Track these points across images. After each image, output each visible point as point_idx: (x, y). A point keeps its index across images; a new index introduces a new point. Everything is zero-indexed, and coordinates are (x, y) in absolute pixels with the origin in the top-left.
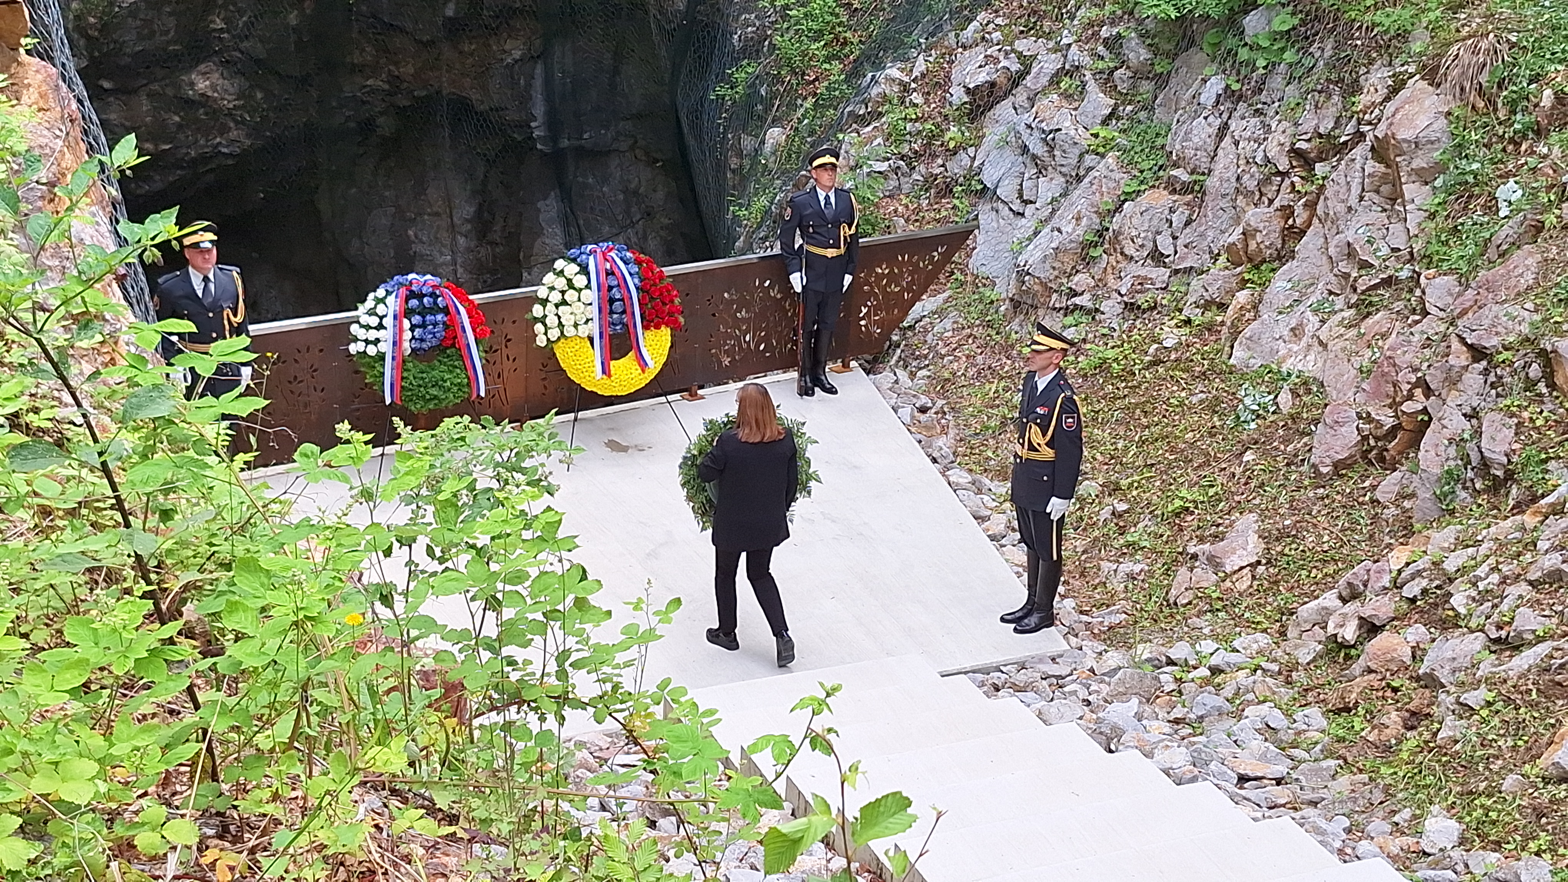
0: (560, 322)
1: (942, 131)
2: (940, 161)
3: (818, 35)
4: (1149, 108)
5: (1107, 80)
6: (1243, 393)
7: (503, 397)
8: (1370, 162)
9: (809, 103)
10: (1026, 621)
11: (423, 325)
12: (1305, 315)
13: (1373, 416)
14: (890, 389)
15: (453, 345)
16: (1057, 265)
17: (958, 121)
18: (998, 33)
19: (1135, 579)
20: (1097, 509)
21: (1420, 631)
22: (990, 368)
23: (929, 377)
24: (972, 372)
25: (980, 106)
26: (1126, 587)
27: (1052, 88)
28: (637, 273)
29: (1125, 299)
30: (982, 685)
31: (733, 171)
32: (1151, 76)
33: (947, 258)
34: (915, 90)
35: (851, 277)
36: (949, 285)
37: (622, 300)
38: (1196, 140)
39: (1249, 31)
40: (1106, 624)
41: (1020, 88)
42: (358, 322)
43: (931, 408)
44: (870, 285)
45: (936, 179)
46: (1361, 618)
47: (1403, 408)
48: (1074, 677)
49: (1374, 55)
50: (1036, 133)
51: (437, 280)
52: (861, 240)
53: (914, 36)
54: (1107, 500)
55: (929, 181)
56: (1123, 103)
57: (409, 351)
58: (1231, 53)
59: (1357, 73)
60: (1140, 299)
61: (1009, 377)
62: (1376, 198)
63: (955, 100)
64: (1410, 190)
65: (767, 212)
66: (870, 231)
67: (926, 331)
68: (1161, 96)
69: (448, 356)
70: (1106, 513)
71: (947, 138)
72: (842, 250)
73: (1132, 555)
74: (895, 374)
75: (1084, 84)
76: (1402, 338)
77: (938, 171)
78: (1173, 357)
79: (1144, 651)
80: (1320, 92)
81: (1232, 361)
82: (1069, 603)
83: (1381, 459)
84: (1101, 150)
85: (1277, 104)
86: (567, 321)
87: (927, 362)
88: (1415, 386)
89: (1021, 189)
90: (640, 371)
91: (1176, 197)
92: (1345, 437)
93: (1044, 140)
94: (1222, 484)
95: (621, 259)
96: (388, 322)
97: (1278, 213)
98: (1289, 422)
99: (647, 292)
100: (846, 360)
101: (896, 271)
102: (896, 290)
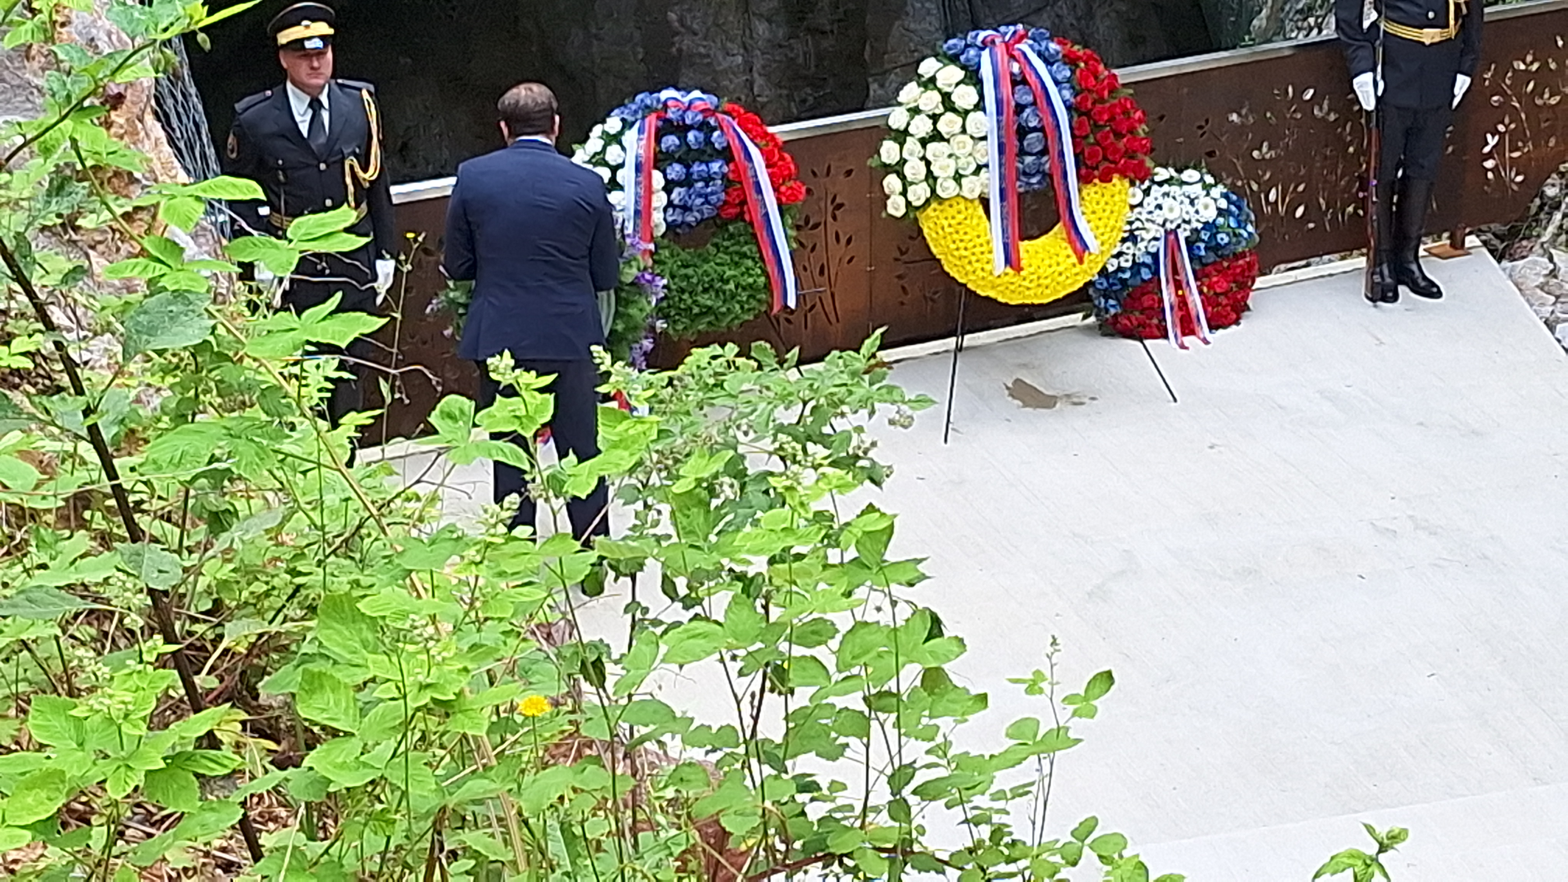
0: (929, 173)
7: (829, 308)
11: (687, 182)
14: (1541, 287)
15: (740, 216)
28: (1069, 80)
35: (1468, 80)
37: (1042, 129)
44: (1503, 94)
51: (711, 100)
52: (1487, 10)
57: (663, 228)
69: (731, 236)
72: (1452, 30)
74: (1551, 259)
86: (943, 169)
90: (1074, 259)
95: (1040, 55)
96: (626, 176)
99: (1088, 114)
100: (1459, 234)
101: (1553, 66)
102: (1553, 101)
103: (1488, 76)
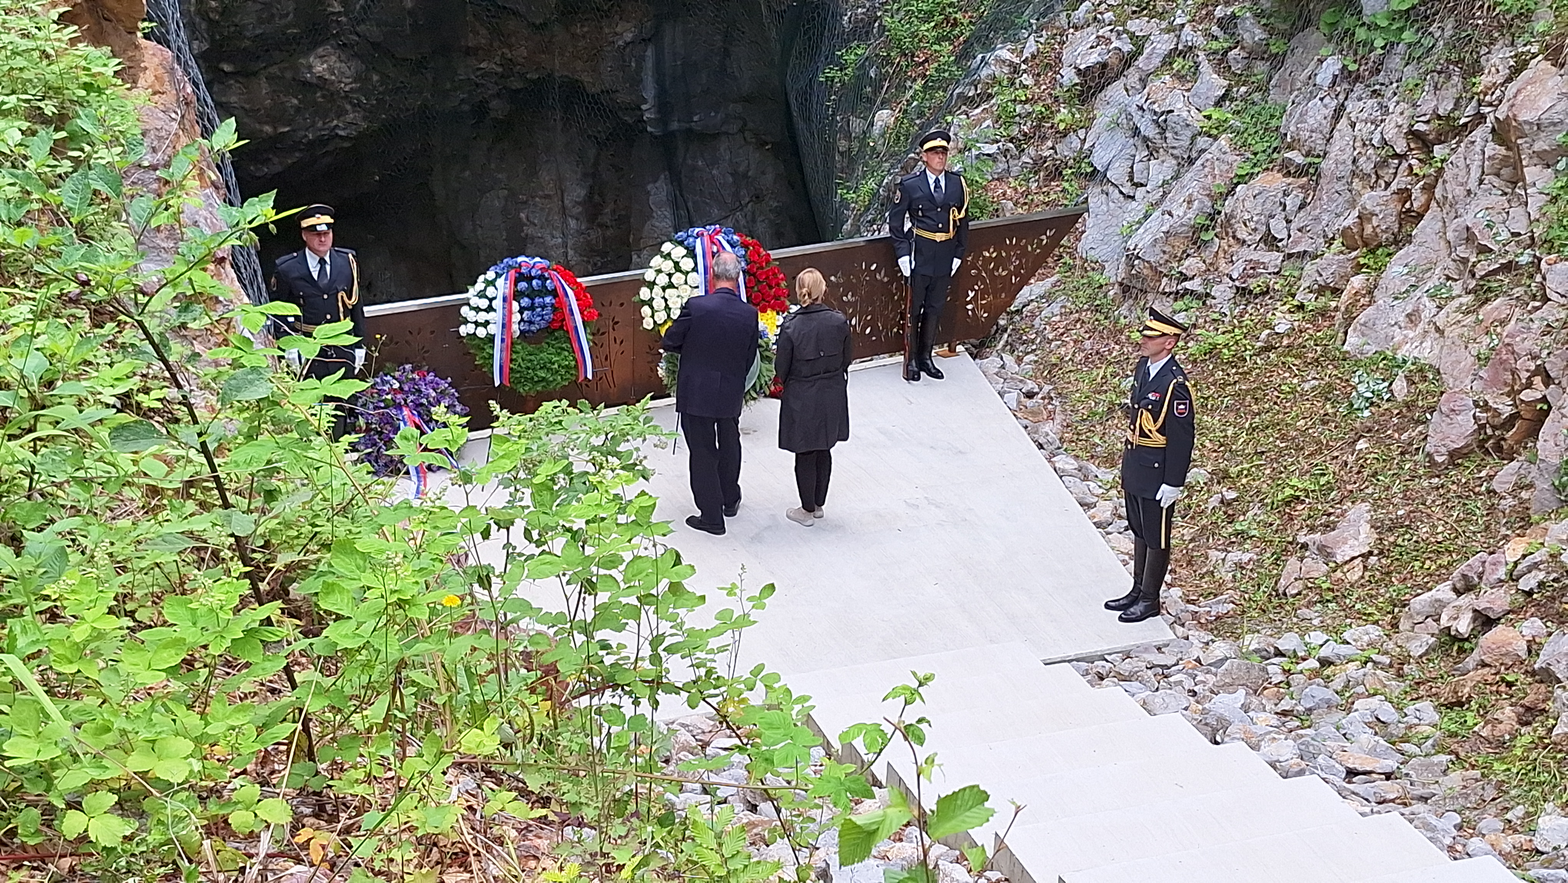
0: (667, 305)
1: (1052, 113)
2: (1049, 144)
3: (929, 16)
4: (1263, 88)
5: (1221, 61)
6: (1357, 380)
7: (610, 379)
8: (1491, 145)
9: (918, 85)
10: (1132, 610)
11: (532, 308)
12: (1422, 300)
13: (1491, 404)
14: (997, 374)
15: (561, 328)
16: (1167, 248)
17: (1069, 103)
18: (1110, 13)
19: (1243, 568)
20: (1206, 497)
21: (1536, 625)
22: (1097, 353)
23: (1036, 362)
24: (1080, 357)
25: (1091, 87)
26: (1234, 576)
27: (1164, 68)
28: (744, 256)
29: (1237, 283)
30: (1086, 673)
31: (841, 154)
32: (1266, 56)
33: (1055, 242)
34: (1025, 71)
35: (960, 261)
36: (1057, 269)
38: (1311, 121)
39: (1367, 11)
40: (1213, 613)
41: (1132, 69)
42: (469, 304)
43: (1037, 393)
44: (978, 269)
45: (1045, 162)
46: (1475, 611)
47: (1522, 396)
48: (1180, 667)
49: (1496, 35)
50: (1148, 116)
51: (545, 263)
52: (969, 224)
53: (1025, 17)
54: (1216, 488)
55: (1038, 163)
56: (1237, 84)
57: (518, 333)
58: (1349, 33)
59: (1478, 53)
60: (1252, 284)
61: (1117, 363)
62: (1496, 181)
63: (1066, 81)
64: (1531, 173)
65: (875, 194)
66: (978, 215)
67: (1033, 316)
68: (1277, 77)
69: (556, 339)
70: (1214, 501)
71: (1056, 121)
72: (952, 234)
73: (1240, 544)
74: (1002, 359)
75: (1197, 65)
76: (1520, 324)
77: (1047, 154)
78: (1285, 342)
79: (1252, 642)
80: (1439, 73)
81: (1346, 348)
82: (1176, 592)
83: (1498, 448)
84: (1214, 132)
85: (1395, 85)
86: (673, 303)
87: (1034, 347)
88: (1534, 374)
89: (1132, 172)
91: (1291, 180)
92: (1461, 426)
93: (1156, 122)
94: (1334, 473)
95: (728, 241)
96: (498, 304)
97: (1395, 196)
98: (1404, 410)
99: (754, 275)
100: (953, 345)
101: (1004, 254)
102: (1004, 274)
103: (970, 259)
